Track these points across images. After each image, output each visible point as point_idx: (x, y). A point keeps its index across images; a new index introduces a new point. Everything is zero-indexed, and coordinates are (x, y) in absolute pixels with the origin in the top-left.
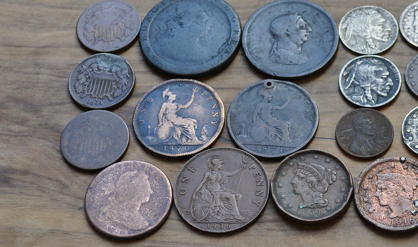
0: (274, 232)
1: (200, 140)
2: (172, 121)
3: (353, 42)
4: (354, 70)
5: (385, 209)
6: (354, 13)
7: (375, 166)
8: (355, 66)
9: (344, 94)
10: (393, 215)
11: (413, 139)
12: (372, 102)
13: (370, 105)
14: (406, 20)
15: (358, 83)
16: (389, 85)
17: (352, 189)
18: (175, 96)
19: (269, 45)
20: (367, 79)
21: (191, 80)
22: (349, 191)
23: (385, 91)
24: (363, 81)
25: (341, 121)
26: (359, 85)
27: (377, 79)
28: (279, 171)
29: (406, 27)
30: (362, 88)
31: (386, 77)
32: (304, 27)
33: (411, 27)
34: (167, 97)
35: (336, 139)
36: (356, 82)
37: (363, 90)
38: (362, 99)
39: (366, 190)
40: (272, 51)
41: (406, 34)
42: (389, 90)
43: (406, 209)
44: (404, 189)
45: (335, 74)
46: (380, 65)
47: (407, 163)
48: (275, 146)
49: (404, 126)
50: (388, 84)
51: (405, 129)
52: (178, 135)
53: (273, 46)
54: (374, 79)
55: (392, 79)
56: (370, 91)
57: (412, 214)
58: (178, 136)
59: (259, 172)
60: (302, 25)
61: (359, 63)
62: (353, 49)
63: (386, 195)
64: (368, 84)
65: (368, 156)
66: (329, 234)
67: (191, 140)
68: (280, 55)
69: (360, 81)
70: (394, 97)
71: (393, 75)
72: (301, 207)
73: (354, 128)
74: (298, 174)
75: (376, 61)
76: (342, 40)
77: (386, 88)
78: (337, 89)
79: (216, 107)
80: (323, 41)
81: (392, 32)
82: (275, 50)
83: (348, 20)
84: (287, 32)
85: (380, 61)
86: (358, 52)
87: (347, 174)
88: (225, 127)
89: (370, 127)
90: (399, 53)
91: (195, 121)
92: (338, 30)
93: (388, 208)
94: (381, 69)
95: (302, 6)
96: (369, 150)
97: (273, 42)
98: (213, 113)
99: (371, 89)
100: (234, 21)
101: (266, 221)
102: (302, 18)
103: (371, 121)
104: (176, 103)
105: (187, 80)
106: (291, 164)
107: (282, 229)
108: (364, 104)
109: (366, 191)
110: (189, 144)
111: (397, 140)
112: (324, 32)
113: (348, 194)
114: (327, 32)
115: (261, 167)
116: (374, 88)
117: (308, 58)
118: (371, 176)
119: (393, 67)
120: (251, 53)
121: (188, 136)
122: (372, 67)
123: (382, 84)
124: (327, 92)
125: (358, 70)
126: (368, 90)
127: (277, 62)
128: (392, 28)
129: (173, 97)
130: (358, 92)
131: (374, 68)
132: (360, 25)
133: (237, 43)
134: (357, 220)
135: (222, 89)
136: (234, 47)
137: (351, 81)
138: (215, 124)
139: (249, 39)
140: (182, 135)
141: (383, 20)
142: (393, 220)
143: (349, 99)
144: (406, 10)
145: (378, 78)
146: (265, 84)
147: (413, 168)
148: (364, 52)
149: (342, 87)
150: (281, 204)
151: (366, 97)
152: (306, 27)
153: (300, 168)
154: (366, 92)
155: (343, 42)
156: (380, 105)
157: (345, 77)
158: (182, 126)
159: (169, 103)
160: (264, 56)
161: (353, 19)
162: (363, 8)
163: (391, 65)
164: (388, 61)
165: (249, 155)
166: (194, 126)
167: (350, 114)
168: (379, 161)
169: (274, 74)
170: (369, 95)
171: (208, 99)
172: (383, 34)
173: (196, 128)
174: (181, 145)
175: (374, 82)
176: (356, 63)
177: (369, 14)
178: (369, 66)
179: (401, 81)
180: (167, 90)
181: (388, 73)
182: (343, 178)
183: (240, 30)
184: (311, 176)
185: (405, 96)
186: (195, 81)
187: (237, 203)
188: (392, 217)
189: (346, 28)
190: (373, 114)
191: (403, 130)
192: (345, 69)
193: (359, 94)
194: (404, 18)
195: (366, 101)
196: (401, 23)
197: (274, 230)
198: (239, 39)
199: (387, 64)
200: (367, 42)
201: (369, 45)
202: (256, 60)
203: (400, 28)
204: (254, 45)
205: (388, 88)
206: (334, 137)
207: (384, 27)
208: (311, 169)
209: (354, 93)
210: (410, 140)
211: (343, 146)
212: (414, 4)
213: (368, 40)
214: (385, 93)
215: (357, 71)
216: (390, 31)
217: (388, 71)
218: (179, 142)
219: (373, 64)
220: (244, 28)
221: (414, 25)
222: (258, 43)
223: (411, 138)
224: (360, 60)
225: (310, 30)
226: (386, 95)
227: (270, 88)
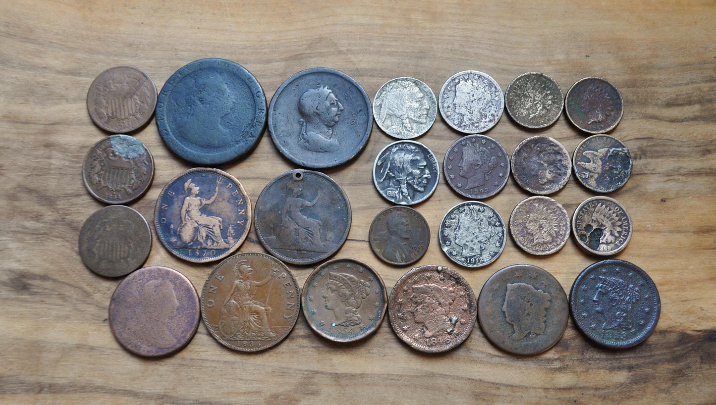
0: (306, 349)
1: (226, 242)
2: (196, 220)
3: (388, 122)
4: (389, 159)
5: (420, 327)
6: (390, 86)
7: (410, 276)
8: (390, 153)
9: (379, 189)
10: (428, 333)
11: (450, 244)
12: (408, 199)
13: (406, 202)
14: (445, 96)
15: (393, 175)
16: (426, 178)
17: (386, 305)
18: (198, 188)
19: (296, 127)
20: (402, 170)
21: (215, 169)
22: (383, 306)
23: (422, 185)
24: (399, 172)
25: (374, 222)
26: (394, 177)
27: (414, 171)
28: (309, 282)
29: (445, 105)
30: (398, 181)
31: (423, 167)
32: (335, 104)
33: (452, 106)
34: (190, 189)
35: (369, 242)
36: (391, 174)
37: (398, 183)
38: (397, 196)
39: (401, 304)
40: (301, 135)
41: (445, 113)
42: (426, 184)
43: (442, 328)
44: (440, 304)
45: (369, 161)
46: (416, 152)
47: (444, 273)
48: (305, 251)
49: (441, 228)
50: (425, 176)
51: (443, 232)
52: (203, 237)
53: (302, 128)
54: (410, 170)
55: (429, 171)
56: (405, 185)
57: (448, 333)
58: (203, 239)
59: (289, 282)
60: (332, 102)
61: (394, 150)
62: (387, 132)
63: (421, 311)
64: (404, 176)
65: (403, 264)
66: (362, 351)
67: (217, 242)
68: (310, 140)
69: (396, 172)
70: (431, 192)
71: (430, 166)
72: (334, 325)
73: (389, 229)
74: (330, 286)
75: (413, 148)
76: (376, 120)
77: (423, 182)
78: (370, 180)
79: (242, 203)
80: (356, 123)
81: (431, 111)
82: (304, 133)
83: (382, 95)
84: (317, 111)
85: (418, 148)
86: (393, 136)
87: (382, 287)
88: (252, 226)
89: (405, 229)
90: (437, 136)
91: (221, 219)
92: (372, 108)
93: (423, 326)
94: (418, 158)
95: (333, 77)
96: (404, 257)
97: (302, 123)
98: (239, 210)
99: (407, 183)
100: (258, 97)
101: (298, 337)
102: (333, 92)
103: (407, 221)
104: (199, 198)
105: (211, 169)
106: (323, 273)
107: (314, 345)
108: (400, 201)
109: (401, 306)
110: (215, 248)
111: (433, 242)
112: (357, 111)
113: (382, 311)
114: (360, 111)
115: (291, 276)
116: (410, 182)
117: (340, 144)
118: (405, 288)
119: (431, 155)
120: (278, 136)
121: (214, 238)
122: (408, 155)
123: (419, 176)
124: (360, 184)
125: (393, 158)
126: (404, 184)
127: (306, 148)
128: (430, 105)
129: (196, 189)
130: (393, 186)
131: (409, 157)
132: (396, 101)
133: (263, 124)
134: (390, 336)
135: (248, 178)
136: (260, 128)
137: (386, 173)
138: (242, 223)
139: (275, 119)
140: (207, 236)
141: (421, 95)
142: (428, 340)
143: (384, 195)
144: (446, 83)
145: (415, 169)
146: (294, 176)
147: (450, 279)
148: (400, 136)
149: (376, 180)
150: (313, 321)
151: (402, 192)
152: (338, 104)
153: (332, 279)
154: (402, 186)
155: (377, 122)
156: (417, 202)
157: (379, 168)
158: (207, 226)
159: (191, 198)
160: (292, 141)
161: (388, 94)
162: (400, 80)
163: (429, 153)
164: (425, 148)
165: (278, 261)
166: (220, 226)
167: (385, 213)
168: (414, 269)
169: (304, 164)
170: (405, 190)
171: (233, 193)
172: (420, 113)
173: (222, 227)
174: (207, 248)
175: (411, 174)
176: (391, 151)
177: (406, 88)
178: (405, 155)
179: (439, 173)
180: (189, 181)
181: (425, 163)
182: (377, 290)
183: (265, 109)
184: (344, 288)
185: (443, 190)
186: (219, 171)
187: (268, 317)
188: (427, 337)
189: (381, 105)
190: (409, 212)
191: (440, 233)
192: (380, 157)
193: (394, 189)
194: (444, 93)
195: (401, 197)
196: (440, 101)
197: (306, 347)
198: (264, 120)
199: (424, 151)
200: (403, 123)
201: (405, 127)
202: (283, 146)
203: (440, 107)
204: (282, 127)
205: (425, 181)
206: (367, 239)
207: (421, 105)
208: (344, 280)
209: (389, 186)
210: (447, 246)
211: (377, 251)
212: (455, 76)
213: (404, 121)
214: (421, 187)
215: (392, 160)
216: (429, 110)
217: (426, 161)
218: (204, 245)
219: (410, 152)
220: (270, 105)
221: (454, 103)
222: (286, 124)
223: (448, 243)
224: (396, 147)
225: (342, 107)
226: (422, 189)
227: (299, 181)
